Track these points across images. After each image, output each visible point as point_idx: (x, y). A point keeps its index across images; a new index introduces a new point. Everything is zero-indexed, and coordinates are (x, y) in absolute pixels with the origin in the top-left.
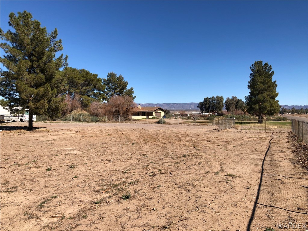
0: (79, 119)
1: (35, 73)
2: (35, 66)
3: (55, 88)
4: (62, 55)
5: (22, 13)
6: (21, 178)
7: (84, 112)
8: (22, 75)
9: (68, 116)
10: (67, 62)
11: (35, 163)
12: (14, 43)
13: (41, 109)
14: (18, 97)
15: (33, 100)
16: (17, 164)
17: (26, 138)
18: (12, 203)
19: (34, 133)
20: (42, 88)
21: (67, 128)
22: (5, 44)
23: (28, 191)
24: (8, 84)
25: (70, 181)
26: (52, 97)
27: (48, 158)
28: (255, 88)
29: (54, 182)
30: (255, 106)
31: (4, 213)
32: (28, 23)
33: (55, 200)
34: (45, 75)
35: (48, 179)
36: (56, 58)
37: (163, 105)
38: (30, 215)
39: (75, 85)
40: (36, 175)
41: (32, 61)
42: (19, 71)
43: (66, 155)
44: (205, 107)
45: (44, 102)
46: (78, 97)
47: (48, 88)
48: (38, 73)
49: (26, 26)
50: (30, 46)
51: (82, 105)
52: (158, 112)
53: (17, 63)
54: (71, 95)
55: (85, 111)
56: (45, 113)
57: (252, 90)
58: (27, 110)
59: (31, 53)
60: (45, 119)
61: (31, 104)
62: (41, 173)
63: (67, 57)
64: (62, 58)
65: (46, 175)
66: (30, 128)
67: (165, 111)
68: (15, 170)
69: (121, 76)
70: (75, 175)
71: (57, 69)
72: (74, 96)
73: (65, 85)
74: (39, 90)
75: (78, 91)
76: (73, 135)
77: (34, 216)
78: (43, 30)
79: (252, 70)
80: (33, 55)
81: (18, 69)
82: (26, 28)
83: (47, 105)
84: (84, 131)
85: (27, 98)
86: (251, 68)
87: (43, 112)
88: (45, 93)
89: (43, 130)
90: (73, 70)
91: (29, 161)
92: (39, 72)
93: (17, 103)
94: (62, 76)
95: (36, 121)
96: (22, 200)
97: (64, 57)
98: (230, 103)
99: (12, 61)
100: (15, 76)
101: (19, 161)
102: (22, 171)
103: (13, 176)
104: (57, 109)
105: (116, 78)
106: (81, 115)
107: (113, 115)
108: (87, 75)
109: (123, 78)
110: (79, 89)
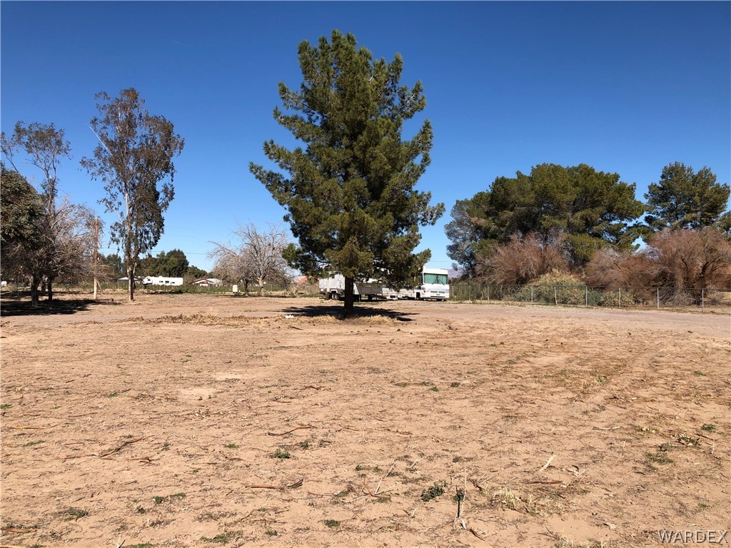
7: (571, 279)
22: (295, 119)
66: (346, 313)
69: (705, 172)
75: (563, 223)
105: (690, 180)
106: (559, 286)
107: (653, 286)
108: (588, 178)
109: (714, 178)
110: (565, 218)
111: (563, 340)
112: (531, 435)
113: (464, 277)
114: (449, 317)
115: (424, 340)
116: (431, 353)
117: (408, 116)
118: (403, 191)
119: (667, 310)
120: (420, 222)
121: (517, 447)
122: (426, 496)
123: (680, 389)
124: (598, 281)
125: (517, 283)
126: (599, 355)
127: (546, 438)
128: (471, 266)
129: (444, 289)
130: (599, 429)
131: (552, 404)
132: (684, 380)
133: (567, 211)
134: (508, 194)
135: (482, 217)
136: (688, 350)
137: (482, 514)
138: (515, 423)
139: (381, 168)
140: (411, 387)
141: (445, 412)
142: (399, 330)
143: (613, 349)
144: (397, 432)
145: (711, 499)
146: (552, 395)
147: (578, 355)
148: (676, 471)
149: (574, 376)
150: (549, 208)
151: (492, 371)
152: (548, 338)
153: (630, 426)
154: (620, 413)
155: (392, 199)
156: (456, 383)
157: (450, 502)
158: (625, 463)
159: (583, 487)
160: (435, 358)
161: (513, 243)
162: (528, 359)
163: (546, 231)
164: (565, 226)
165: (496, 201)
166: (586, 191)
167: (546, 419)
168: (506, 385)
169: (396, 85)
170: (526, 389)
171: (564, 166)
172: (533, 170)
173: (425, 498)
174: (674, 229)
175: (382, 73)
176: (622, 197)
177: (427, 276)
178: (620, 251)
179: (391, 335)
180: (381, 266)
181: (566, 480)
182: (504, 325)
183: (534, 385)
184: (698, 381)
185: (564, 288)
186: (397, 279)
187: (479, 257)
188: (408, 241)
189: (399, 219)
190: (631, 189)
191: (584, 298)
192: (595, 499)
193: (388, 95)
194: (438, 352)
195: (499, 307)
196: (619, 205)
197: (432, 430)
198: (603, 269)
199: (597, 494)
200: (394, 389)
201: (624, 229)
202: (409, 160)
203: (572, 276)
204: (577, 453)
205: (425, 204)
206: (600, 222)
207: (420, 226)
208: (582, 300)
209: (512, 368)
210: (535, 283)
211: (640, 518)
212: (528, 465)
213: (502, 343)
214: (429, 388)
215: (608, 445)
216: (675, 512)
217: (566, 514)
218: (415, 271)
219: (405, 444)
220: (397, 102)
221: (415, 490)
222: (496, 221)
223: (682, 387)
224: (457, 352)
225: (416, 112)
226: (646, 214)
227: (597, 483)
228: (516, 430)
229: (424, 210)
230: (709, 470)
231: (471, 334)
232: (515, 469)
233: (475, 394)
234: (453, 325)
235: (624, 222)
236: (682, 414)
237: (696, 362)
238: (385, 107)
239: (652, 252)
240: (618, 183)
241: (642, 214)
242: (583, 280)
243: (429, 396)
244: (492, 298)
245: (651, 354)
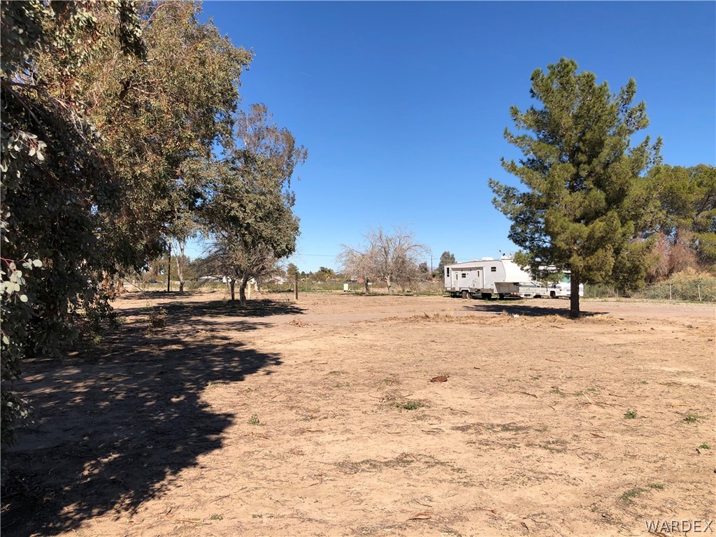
0: (690, 293)
1: (583, 189)
2: (584, 174)
3: (631, 219)
4: (648, 137)
5: (555, 65)
6: (571, 424)
7: (706, 276)
8: (558, 198)
9: (660, 285)
10: (660, 154)
11: (596, 395)
12: (540, 131)
13: (600, 269)
14: (548, 245)
15: (579, 249)
16: (557, 392)
17: (567, 335)
18: (560, 475)
19: (584, 326)
20: (600, 223)
21: (661, 316)
22: (523, 138)
23: (590, 457)
24: (529, 218)
25: (692, 455)
26: (624, 241)
27: (624, 388)
29: (647, 447)
31: (547, 494)
32: (568, 82)
33: (658, 495)
34: (605, 191)
35: (631, 438)
36: (632, 150)
38: (604, 515)
39: (679, 207)
40: (600, 422)
41: (577, 164)
42: (551, 189)
43: (669, 384)
45: (605, 254)
46: (686, 237)
47: (615, 222)
48: (591, 189)
49: (565, 89)
50: (573, 132)
51: (700, 259)
53: (547, 173)
54: (668, 233)
55: (708, 274)
56: (607, 278)
58: (566, 272)
59: (574, 146)
60: (604, 293)
61: (576, 260)
62: (612, 420)
63: (659, 142)
64: (646, 146)
65: (625, 428)
66: (574, 313)
68: (556, 403)
70: (703, 440)
71: (635, 175)
72: (676, 235)
73: (654, 212)
74: (594, 227)
75: (689, 222)
76: (681, 336)
77: (613, 519)
78: (601, 89)
80: (578, 149)
81: (549, 185)
82: (566, 94)
83: (612, 261)
84: (710, 326)
85: (567, 247)
87: (603, 278)
88: (607, 233)
89: (603, 318)
90: (673, 170)
91: (582, 388)
92: (592, 186)
93: (547, 259)
94: (649, 190)
95: (583, 297)
96: (579, 475)
97: (652, 143)
99: (537, 170)
100: (543, 200)
101: (561, 385)
102: (571, 409)
103: (553, 417)
104: (635, 270)
110: (690, 217)
133: (692, 211)
164: (691, 226)
166: (713, 191)
185: (703, 286)
210: (667, 281)
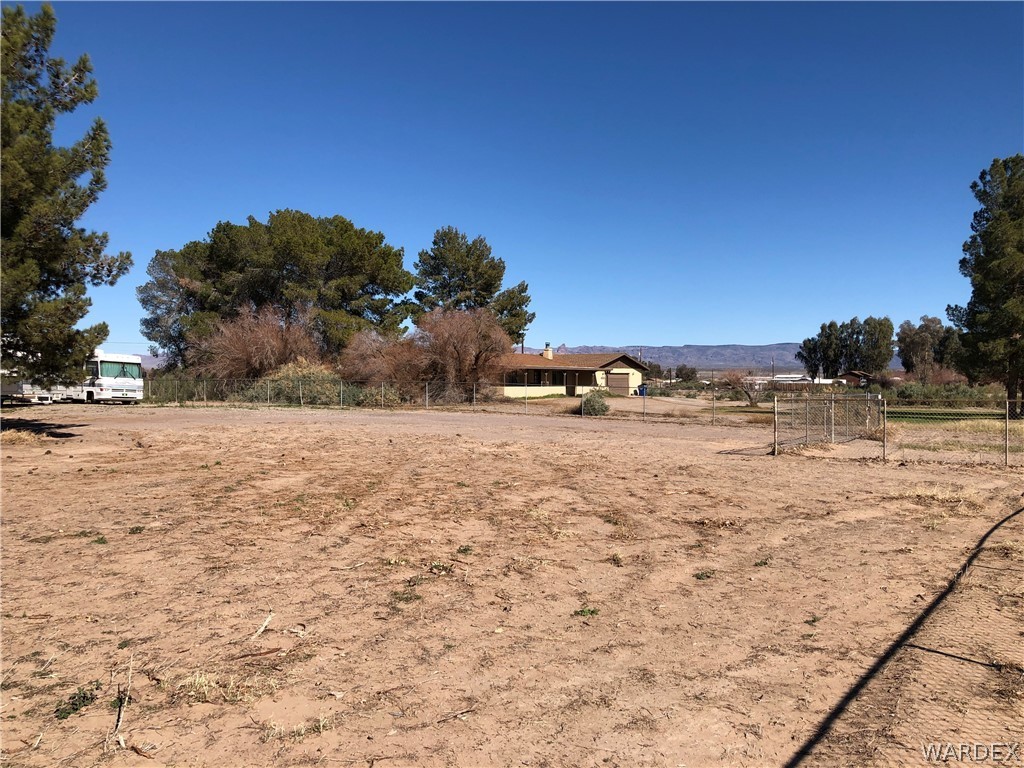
7: (321, 370)
28: (990, 270)
30: (991, 344)
37: (685, 350)
44: (825, 358)
46: (307, 315)
52: (615, 371)
57: (979, 277)
67: (644, 369)
69: (480, 242)
75: (312, 294)
79: (982, 196)
86: (974, 186)
98: (912, 342)
105: (463, 251)
106: (306, 380)
107: (423, 380)
108: (346, 235)
109: (489, 250)
110: (315, 287)
111: (305, 454)
112: (245, 591)
113: (170, 368)
114: (140, 428)
115: (93, 465)
116: (102, 485)
117: (66, 108)
118: (57, 226)
119: (437, 409)
120: (89, 278)
121: (222, 611)
122: (64, 710)
123: (439, 507)
124: (357, 373)
125: (248, 376)
126: (350, 472)
127: (266, 591)
128: (180, 350)
129: (134, 386)
130: (338, 570)
131: (279, 543)
132: (446, 494)
133: (317, 278)
134: (236, 249)
135: (196, 279)
136: (454, 457)
137: (155, 719)
138: (222, 576)
139: (15, 185)
140: (59, 542)
141: (115, 574)
142: (49, 452)
143: (368, 461)
144: (24, 616)
145: (458, 637)
146: (281, 530)
147: (323, 473)
148: (423, 608)
149: (314, 502)
150: (293, 272)
151: (197, 505)
152: (286, 452)
153: (377, 561)
154: (367, 544)
155: (36, 238)
156: (137, 529)
157: (106, 712)
158: (366, 610)
159: (307, 651)
160: (107, 493)
161: (243, 319)
162: (253, 483)
163: (289, 303)
164: (315, 299)
165: (218, 257)
166: (342, 253)
167: (269, 564)
168: (216, 523)
169: (44, 53)
170: (244, 526)
171: (315, 215)
172: (272, 216)
173: (61, 714)
174: (446, 309)
175: (18, 29)
176: (388, 265)
177: (105, 366)
178: (384, 335)
179: (33, 461)
180: (17, 348)
181: (287, 644)
182: (224, 437)
183: (257, 519)
184: (460, 495)
185: (312, 383)
186: (46, 370)
187: (191, 337)
188: (67, 309)
189: (52, 272)
190: (399, 255)
191: (339, 396)
192: (320, 664)
193: (29, 67)
194: (116, 483)
195: (220, 411)
196: (383, 275)
197: (89, 604)
198: (363, 357)
199: (324, 657)
200: (26, 549)
201: (389, 307)
202: (67, 179)
203: (323, 367)
204: (306, 606)
205: (98, 251)
206: (361, 296)
207: (89, 286)
208: (335, 399)
209: (229, 497)
210: (273, 376)
211: (374, 676)
212: (236, 633)
213: (218, 463)
214: (91, 539)
215: (347, 588)
216: (415, 661)
217: (281, 692)
218: (80, 357)
219: (36, 635)
220: (45, 81)
221: (45, 705)
222: (218, 285)
223: (443, 503)
224: (147, 481)
225: (80, 104)
226: (415, 289)
227: (328, 641)
228: (223, 587)
229: (96, 260)
230: (460, 601)
231: (173, 452)
232: (215, 643)
233: (168, 540)
234: (145, 441)
235: (389, 297)
236: (438, 536)
237: (461, 471)
238: (23, 87)
239: (423, 338)
240: (383, 245)
241: (411, 288)
242: (338, 372)
243: (90, 552)
244: (210, 398)
245: (413, 466)
